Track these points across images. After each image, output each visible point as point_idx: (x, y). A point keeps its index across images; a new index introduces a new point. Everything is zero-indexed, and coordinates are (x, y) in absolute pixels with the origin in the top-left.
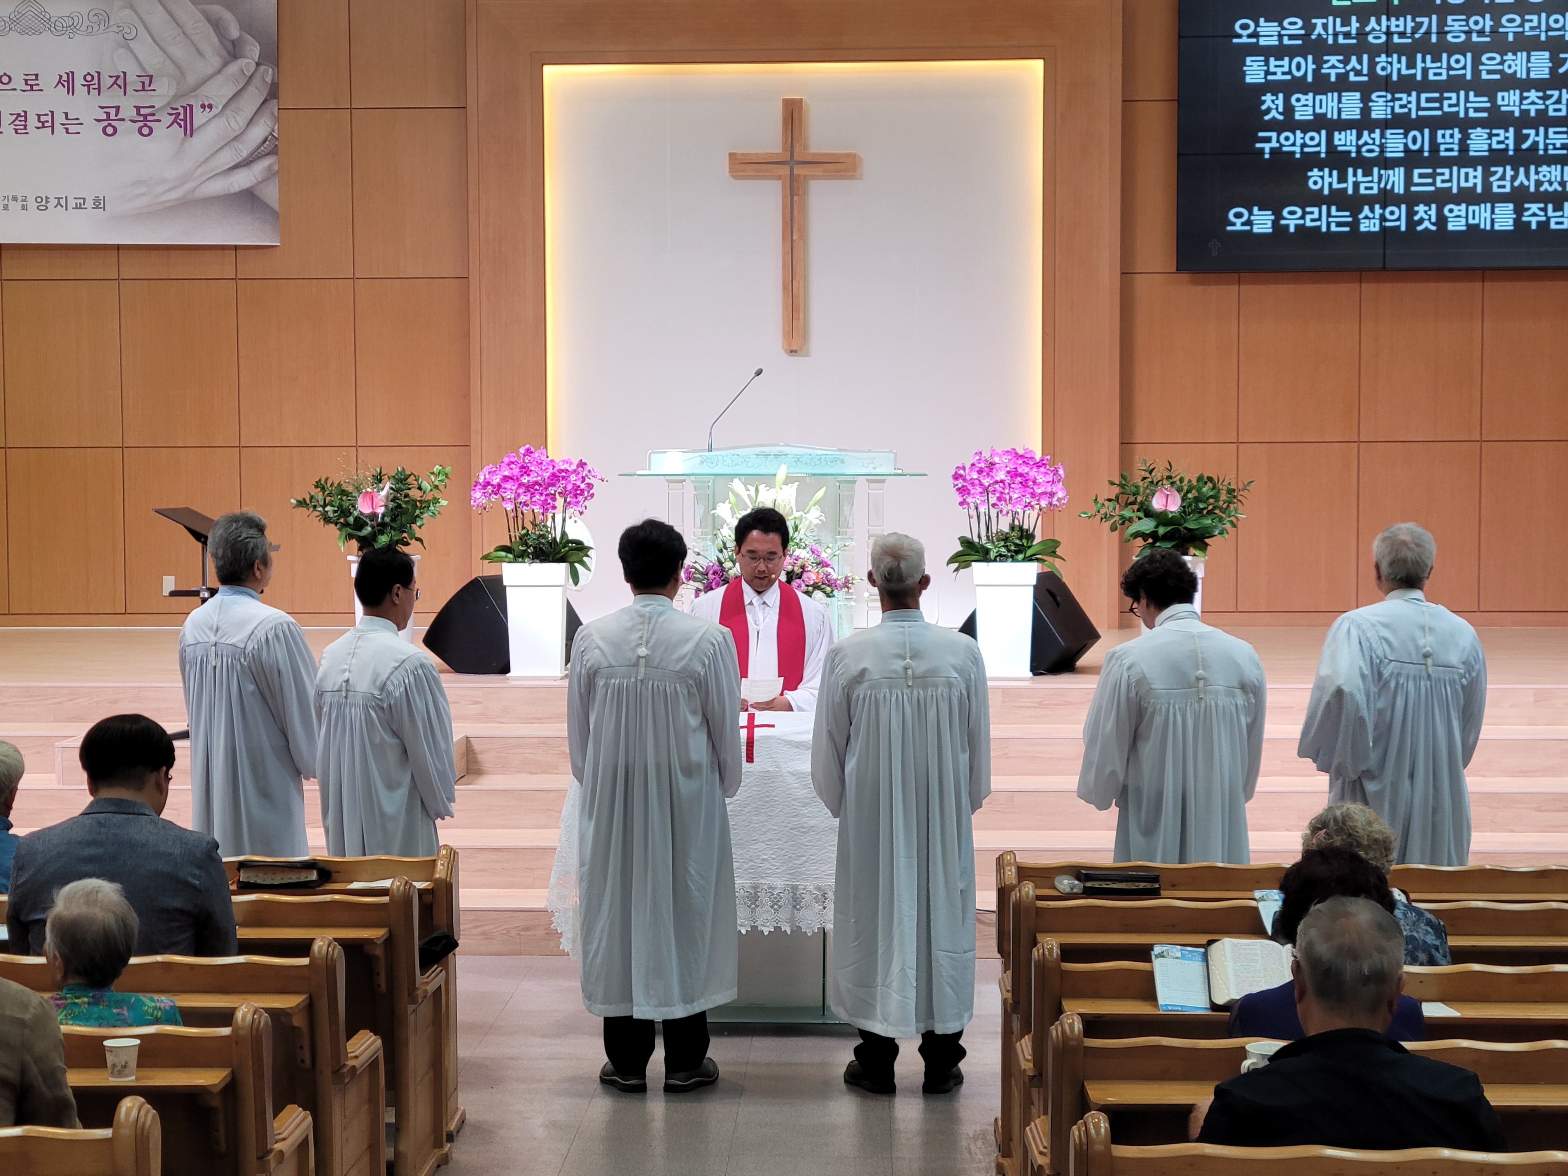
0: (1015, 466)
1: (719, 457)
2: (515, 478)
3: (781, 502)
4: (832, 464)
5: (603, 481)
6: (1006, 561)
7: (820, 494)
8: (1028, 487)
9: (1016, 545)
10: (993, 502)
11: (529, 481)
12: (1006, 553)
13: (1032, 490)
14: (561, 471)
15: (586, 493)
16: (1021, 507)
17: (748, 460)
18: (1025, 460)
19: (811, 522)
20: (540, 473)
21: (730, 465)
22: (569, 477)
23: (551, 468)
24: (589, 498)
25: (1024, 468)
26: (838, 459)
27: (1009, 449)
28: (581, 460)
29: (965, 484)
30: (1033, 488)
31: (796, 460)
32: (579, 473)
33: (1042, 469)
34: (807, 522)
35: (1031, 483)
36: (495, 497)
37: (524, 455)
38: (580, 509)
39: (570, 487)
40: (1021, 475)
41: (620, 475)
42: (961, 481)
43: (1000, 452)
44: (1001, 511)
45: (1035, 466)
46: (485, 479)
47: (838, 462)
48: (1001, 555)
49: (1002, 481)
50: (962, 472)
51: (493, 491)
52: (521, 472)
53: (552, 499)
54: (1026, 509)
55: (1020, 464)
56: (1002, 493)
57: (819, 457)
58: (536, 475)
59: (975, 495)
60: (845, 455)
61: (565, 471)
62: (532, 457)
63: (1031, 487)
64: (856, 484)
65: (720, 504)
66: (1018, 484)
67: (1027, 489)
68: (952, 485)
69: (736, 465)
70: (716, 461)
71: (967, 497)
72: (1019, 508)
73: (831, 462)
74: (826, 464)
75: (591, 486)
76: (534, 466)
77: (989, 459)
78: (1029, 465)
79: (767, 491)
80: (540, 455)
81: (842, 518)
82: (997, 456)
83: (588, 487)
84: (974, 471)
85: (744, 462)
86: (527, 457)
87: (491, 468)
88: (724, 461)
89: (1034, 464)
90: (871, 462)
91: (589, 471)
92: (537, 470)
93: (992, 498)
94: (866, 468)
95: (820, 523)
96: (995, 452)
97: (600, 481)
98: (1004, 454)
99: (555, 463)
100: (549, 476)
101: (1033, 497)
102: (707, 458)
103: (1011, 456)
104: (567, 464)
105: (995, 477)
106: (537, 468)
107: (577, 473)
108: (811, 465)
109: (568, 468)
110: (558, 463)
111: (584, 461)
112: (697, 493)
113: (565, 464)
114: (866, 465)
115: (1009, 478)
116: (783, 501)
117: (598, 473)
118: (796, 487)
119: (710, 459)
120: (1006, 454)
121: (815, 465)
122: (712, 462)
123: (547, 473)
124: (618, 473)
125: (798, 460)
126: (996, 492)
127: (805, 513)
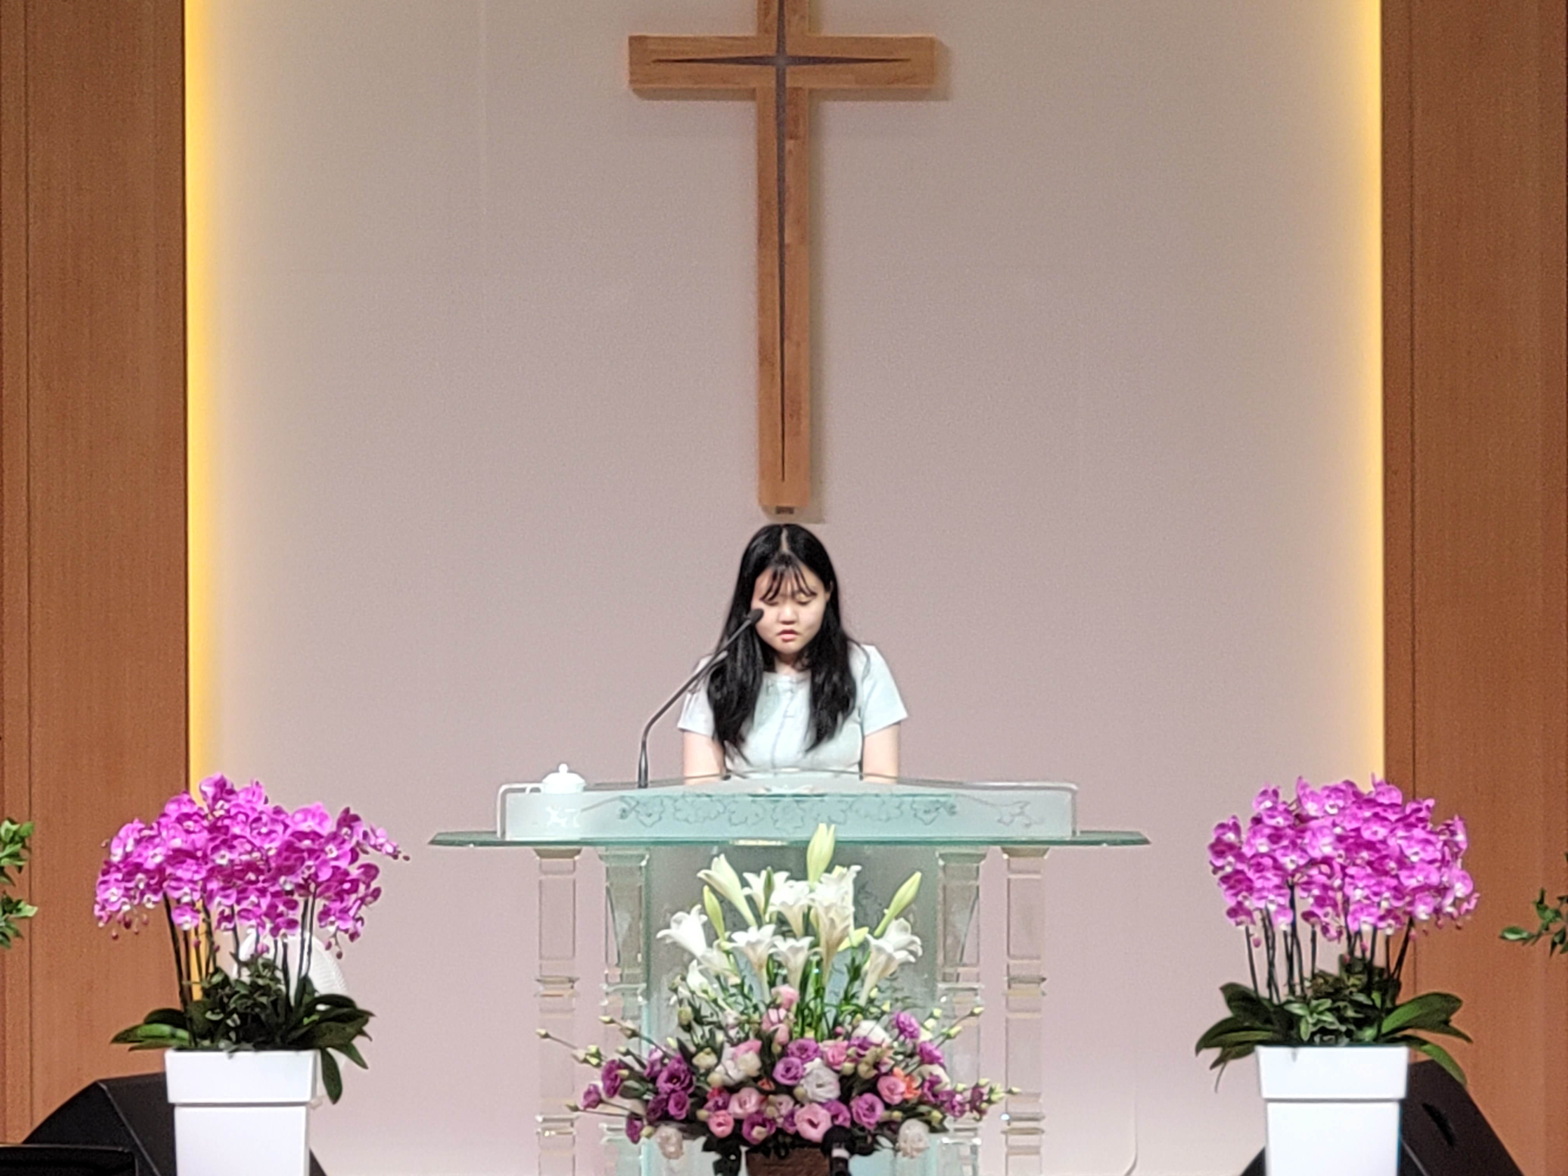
0: (1355, 825)
1: (667, 802)
2: (199, 854)
3: (821, 912)
4: (928, 817)
5: (395, 857)
6: (1335, 1044)
7: (908, 890)
8: (1386, 873)
9: (1357, 1006)
10: (1305, 909)
11: (231, 861)
12: (1337, 1026)
13: (1394, 882)
14: (302, 835)
15: (362, 888)
16: (1371, 920)
17: (733, 807)
18: (1378, 809)
19: (890, 958)
20: (257, 842)
21: (691, 819)
22: (323, 851)
23: (280, 828)
24: (369, 899)
25: (1375, 827)
26: (944, 804)
27: (1338, 782)
28: (347, 811)
29: (1240, 866)
30: (1397, 877)
31: (844, 806)
32: (344, 841)
33: (1418, 833)
34: (882, 959)
35: (1392, 865)
36: (154, 898)
37: (215, 799)
38: (350, 925)
39: (325, 874)
40: (1370, 845)
41: (433, 842)
42: (1231, 859)
43: (1317, 789)
44: (1325, 930)
45: (1400, 824)
46: (127, 855)
47: (942, 810)
48: (1324, 1031)
49: (1327, 860)
50: (1231, 837)
51: (148, 885)
52: (212, 839)
53: (286, 903)
54: (1382, 924)
55: (1366, 820)
56: (1325, 888)
57: (896, 801)
58: (248, 847)
59: (1265, 894)
60: (957, 795)
61: (312, 836)
62: (233, 802)
63: (1393, 873)
64: (983, 863)
65: (679, 915)
66: (1364, 868)
67: (1384, 879)
68: (1211, 868)
69: (705, 818)
70: (657, 809)
71: (1245, 898)
72: (1365, 922)
73: (926, 812)
74: (915, 815)
75: (373, 872)
76: (242, 825)
77: (1293, 807)
78: (1386, 823)
79: (791, 887)
80: (250, 797)
81: (949, 941)
82: (1313, 801)
83: (365, 873)
84: (1262, 836)
85: (724, 813)
86: (221, 803)
87: (140, 831)
88: (677, 810)
89: (1398, 820)
90: (1018, 811)
91: (365, 835)
92: (248, 835)
93: (1302, 898)
94: (1007, 824)
95: (912, 959)
96: (1308, 791)
97: (391, 859)
98: (1328, 796)
99: (287, 816)
100: (276, 848)
101: (1400, 896)
102: (638, 803)
103: (1345, 799)
104: (317, 820)
105: (1310, 851)
106: (248, 830)
107: (339, 840)
108: (880, 820)
109: (318, 829)
110: (293, 817)
111: (352, 812)
112: (612, 884)
113: (310, 818)
114: (1007, 819)
115: (1342, 852)
116: (828, 909)
117: (387, 841)
118: (854, 875)
119: (645, 804)
120: (1333, 796)
121: (888, 819)
122: (650, 811)
123: (272, 841)
124: (430, 839)
125: (851, 807)
126: (1313, 886)
127: (877, 938)
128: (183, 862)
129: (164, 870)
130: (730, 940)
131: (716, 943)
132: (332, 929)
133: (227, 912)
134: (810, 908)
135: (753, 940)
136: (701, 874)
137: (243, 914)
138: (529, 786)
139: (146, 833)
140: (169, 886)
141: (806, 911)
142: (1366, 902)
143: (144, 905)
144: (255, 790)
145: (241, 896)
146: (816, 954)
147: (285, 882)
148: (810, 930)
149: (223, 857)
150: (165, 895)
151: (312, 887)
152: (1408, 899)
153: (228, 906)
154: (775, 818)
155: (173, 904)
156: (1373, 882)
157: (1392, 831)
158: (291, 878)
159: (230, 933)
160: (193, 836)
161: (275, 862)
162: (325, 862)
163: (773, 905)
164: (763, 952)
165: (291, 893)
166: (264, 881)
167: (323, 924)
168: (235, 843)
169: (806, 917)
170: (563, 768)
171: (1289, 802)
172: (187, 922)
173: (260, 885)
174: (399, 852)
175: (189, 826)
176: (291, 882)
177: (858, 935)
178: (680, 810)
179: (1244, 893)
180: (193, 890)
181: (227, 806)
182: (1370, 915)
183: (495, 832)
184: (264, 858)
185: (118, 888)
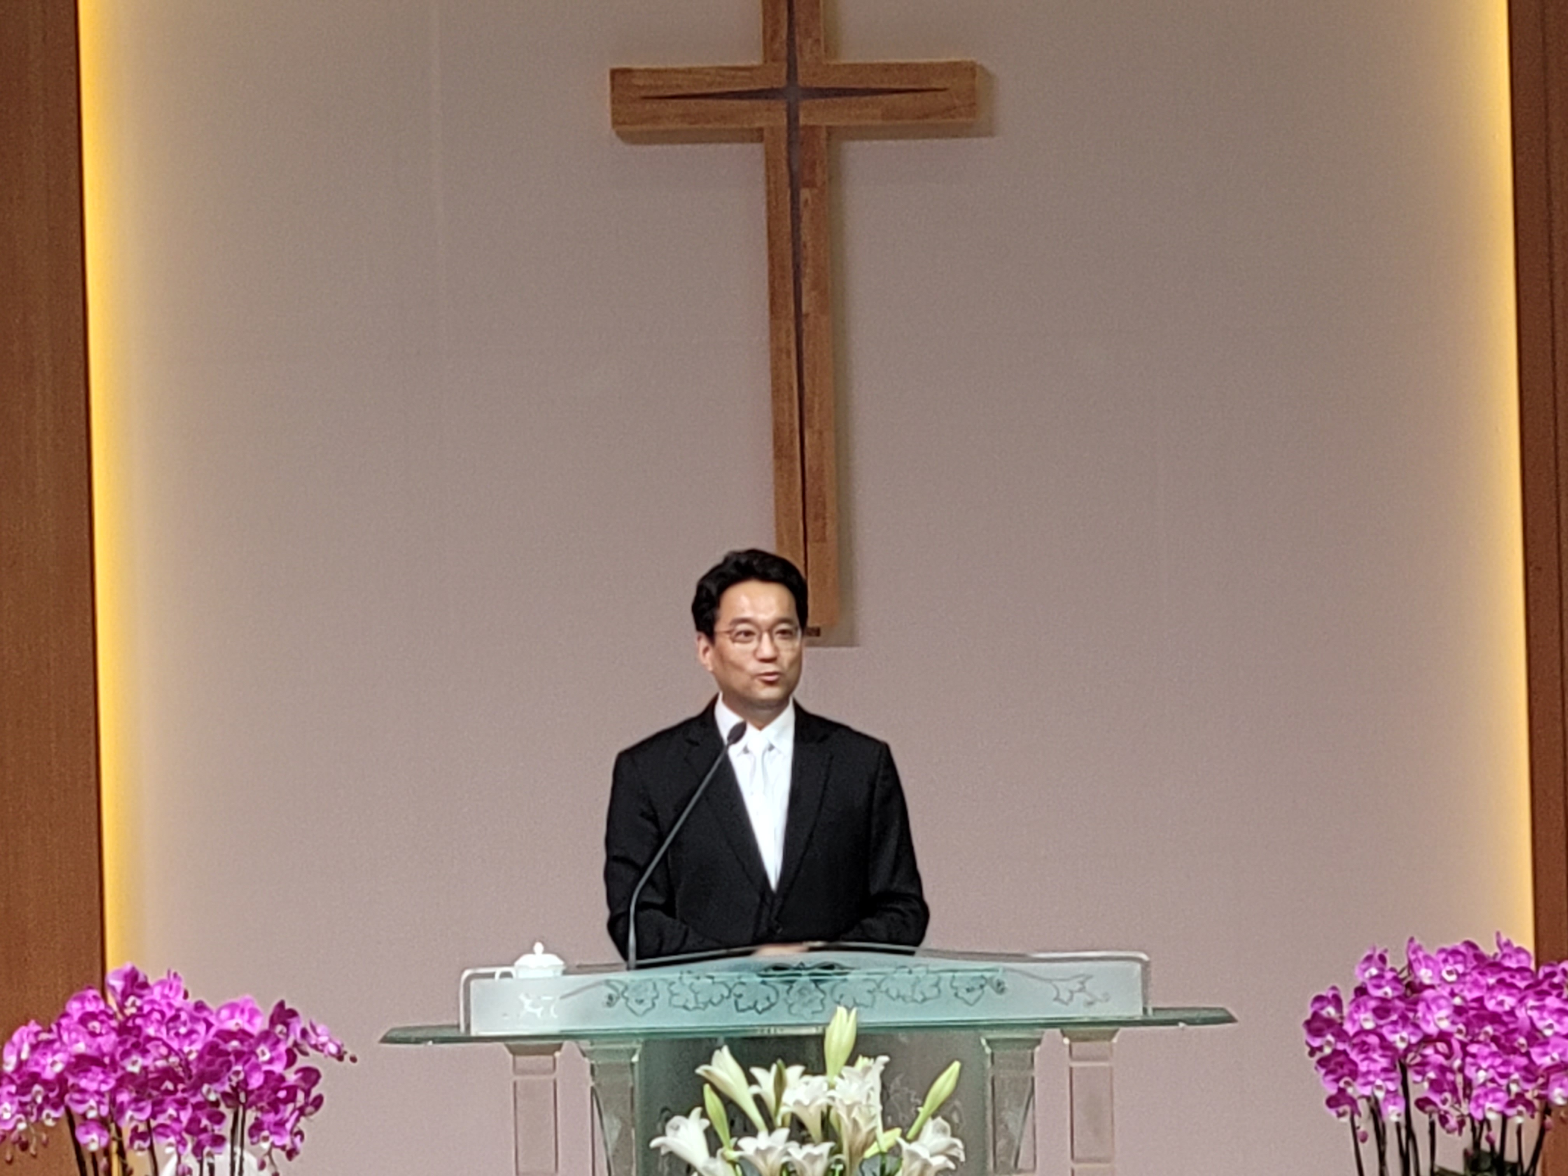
0: (1476, 994)
1: (660, 985)
2: (107, 1060)
3: (843, 1114)
4: (971, 997)
5: (340, 1057)
7: (945, 1083)
8: (1515, 1051)
10: (1420, 1095)
11: (145, 1068)
13: (1524, 1061)
14: (227, 1035)
15: (301, 1096)
16: (1497, 1106)
17: (738, 990)
18: (1505, 975)
19: (926, 1165)
20: (175, 1045)
21: (691, 1005)
22: (253, 1052)
23: (201, 1028)
24: (309, 1109)
25: (1501, 997)
26: (988, 981)
27: (1457, 943)
28: (281, 1005)
29: (1341, 1046)
30: (1528, 1055)
31: (871, 986)
32: (278, 1041)
33: (1552, 1002)
34: (917, 1166)
35: (1522, 1040)
36: (54, 1114)
37: (125, 995)
38: (287, 1141)
39: (256, 1081)
40: (1495, 1018)
41: (386, 1040)
42: (1330, 1038)
43: (1433, 954)
44: (1444, 1120)
45: (1530, 992)
46: (21, 1064)
47: (987, 988)
49: (1444, 1036)
50: (1330, 1011)
51: (46, 1099)
52: (122, 1043)
53: (210, 1118)
54: (1510, 1112)
55: (1490, 988)
56: (1443, 1070)
57: (933, 978)
58: (164, 1051)
59: (1371, 1078)
60: (1005, 970)
61: (240, 1036)
62: (147, 998)
63: (1523, 1050)
64: (1037, 1049)
65: (677, 1120)
66: (1487, 1045)
67: (1512, 1057)
68: (1308, 1049)
69: (706, 1005)
70: (651, 994)
71: (1347, 1083)
72: (1490, 1109)
73: (968, 990)
74: (956, 995)
75: (314, 1077)
76: (155, 1025)
77: (1405, 974)
78: (1515, 991)
79: (807, 1083)
80: (166, 991)
81: (1001, 1143)
82: (1427, 967)
83: (304, 1079)
84: (1366, 1010)
85: (728, 997)
86: (131, 999)
87: (37, 1034)
88: (673, 994)
89: (1528, 987)
90: (1078, 986)
91: (304, 1033)
92: (164, 1036)
93: (1415, 1082)
94: (1066, 1004)
95: (952, 1165)
96: (1420, 955)
97: (335, 1061)
98: (1445, 961)
99: (211, 1013)
100: (197, 1051)
101: (1530, 1077)
102: (626, 988)
103: (1464, 963)
104: (246, 1016)
105: (1423, 1026)
106: (164, 1030)
107: (271, 1041)
108: (915, 1001)
109: (247, 1028)
110: (219, 1013)
111: (288, 1006)
112: (599, 1085)
113: (237, 1015)
114: (1065, 996)
115: (1461, 1027)
116: (850, 1109)
117: (330, 1040)
118: (882, 1068)
119: (635, 989)
120: (1451, 960)
121: (925, 1000)
122: (642, 997)
123: (192, 1043)
124: (380, 1037)
125: (879, 986)
126: (1428, 1068)
127: (910, 1141)
128: (88, 1070)
129: (66, 1081)
130: (737, 1148)
131: (719, 1151)
132: (265, 1146)
133: (142, 1128)
134: (829, 1108)
135: (763, 1147)
136: (700, 1070)
137: (160, 1130)
138: (499, 971)
139: (44, 1036)
140: (71, 1099)
141: (825, 1110)
142: (1490, 1085)
143: (42, 1123)
144: (171, 982)
145: (157, 1109)
146: (838, 1162)
147: (209, 1091)
148: (830, 1134)
149: (134, 1063)
150: (68, 1111)
151: (242, 1097)
152: (1541, 1081)
153: (141, 1121)
154: (790, 1002)
155: (78, 1121)
156: (1498, 1061)
157: (1521, 1001)
158: (216, 1086)
159: (145, 1154)
160: (100, 1040)
161: (197, 1067)
162: (257, 1067)
163: (785, 1105)
164: (775, 1160)
165: (216, 1104)
166: (184, 1091)
167: (255, 1139)
168: (149, 1046)
169: (825, 1120)
170: (539, 947)
171: (1399, 969)
172: (93, 1141)
173: (179, 1095)
174: (345, 1053)
175: (94, 1027)
176: (216, 1092)
177: (887, 1139)
178: (677, 994)
179: (1347, 1079)
180: (99, 1103)
181: (139, 1003)
182: (1495, 1101)
183: (458, 1026)
184: (183, 1063)
185: (12, 1103)
